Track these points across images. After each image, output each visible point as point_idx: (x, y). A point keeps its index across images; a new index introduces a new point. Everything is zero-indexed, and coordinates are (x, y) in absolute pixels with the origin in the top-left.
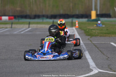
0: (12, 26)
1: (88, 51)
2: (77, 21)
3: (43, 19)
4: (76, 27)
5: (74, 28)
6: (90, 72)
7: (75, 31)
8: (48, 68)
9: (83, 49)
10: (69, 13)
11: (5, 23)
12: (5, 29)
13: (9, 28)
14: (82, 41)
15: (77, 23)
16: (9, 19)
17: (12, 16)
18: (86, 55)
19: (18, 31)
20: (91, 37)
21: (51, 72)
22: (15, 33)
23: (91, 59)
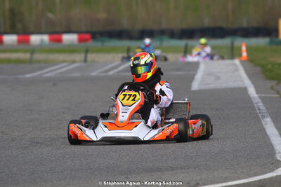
0: (86, 58)
1: (272, 118)
2: (243, 45)
3: (161, 40)
4: (243, 59)
5: (237, 61)
6: (277, 168)
7: (241, 68)
8: (174, 159)
9: (258, 111)
10: (224, 25)
11: (70, 49)
12: (70, 65)
13: (80, 61)
14: (257, 93)
15: (244, 48)
16: (81, 40)
17: (87, 32)
18: (266, 127)
19: (101, 70)
20: (278, 84)
21: (181, 168)
22: (94, 74)
23: (279, 135)
